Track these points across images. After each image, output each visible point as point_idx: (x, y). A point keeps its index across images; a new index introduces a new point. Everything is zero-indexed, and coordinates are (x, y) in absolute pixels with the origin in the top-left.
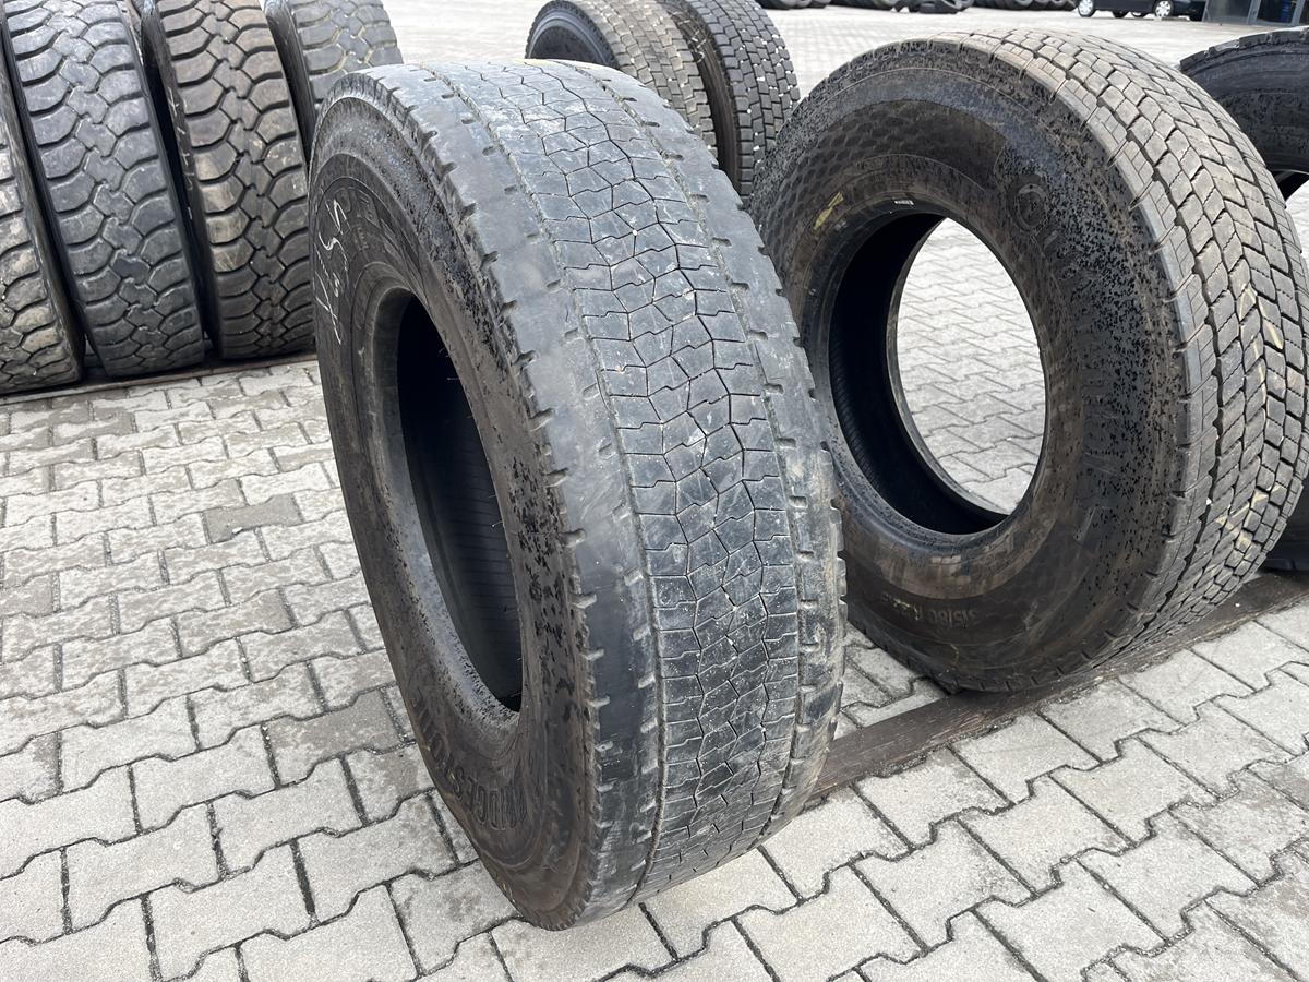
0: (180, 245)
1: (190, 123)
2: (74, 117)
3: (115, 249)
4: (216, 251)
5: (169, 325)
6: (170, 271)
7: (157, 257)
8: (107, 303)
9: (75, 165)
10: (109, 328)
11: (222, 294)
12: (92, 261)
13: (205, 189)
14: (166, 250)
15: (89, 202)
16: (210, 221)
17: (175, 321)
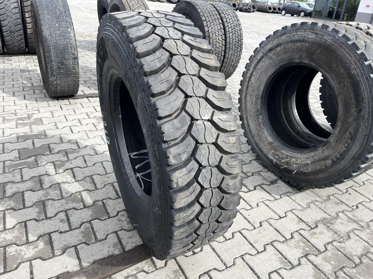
0: (22, 28)
1: (25, 8)
2: (5, 5)
3: (10, 28)
4: (28, 30)
5: (19, 43)
6: (20, 33)
7: (18, 30)
8: (8, 37)
9: (4, 13)
10: (8, 42)
11: (29, 38)
12: (6, 29)
13: (27, 19)
14: (19, 29)
15: (6, 19)
16: (27, 24)
17: (20, 42)
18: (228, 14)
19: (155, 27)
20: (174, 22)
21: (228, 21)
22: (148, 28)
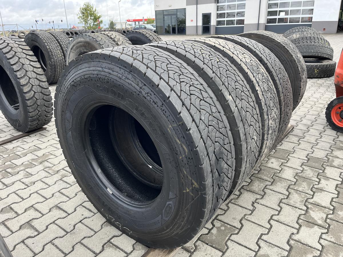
18: (61, 37)
19: (5, 41)
20: (12, 39)
21: (62, 41)
22: (2, 41)
